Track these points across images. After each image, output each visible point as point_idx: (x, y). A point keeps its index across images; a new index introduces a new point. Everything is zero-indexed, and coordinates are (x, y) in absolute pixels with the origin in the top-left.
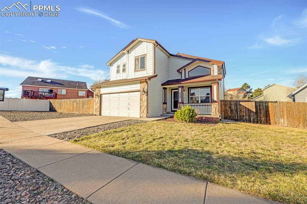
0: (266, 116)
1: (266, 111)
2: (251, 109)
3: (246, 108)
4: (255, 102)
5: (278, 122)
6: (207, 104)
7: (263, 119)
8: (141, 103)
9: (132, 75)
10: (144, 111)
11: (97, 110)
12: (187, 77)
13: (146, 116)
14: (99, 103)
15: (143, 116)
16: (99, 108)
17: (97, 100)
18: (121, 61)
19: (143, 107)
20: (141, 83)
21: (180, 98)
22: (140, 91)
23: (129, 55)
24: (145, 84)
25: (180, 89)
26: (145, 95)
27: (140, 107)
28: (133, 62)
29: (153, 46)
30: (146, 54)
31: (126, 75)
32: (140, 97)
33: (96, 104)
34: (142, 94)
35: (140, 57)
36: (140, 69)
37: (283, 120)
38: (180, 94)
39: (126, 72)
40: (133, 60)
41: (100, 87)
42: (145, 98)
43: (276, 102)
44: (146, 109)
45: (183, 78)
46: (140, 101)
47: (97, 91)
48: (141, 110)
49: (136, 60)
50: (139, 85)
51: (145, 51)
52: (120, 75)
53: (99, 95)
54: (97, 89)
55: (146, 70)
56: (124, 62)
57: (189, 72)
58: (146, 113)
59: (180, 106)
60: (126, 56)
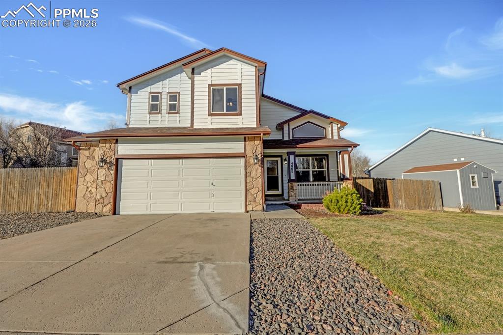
0: (385, 197)
1: (385, 192)
2: (370, 190)
3: (363, 187)
4: (373, 180)
5: (397, 205)
6: (322, 183)
7: (382, 201)
8: (248, 181)
9: (204, 121)
10: (255, 198)
11: (102, 200)
12: (291, 138)
13: (261, 209)
14: (113, 182)
15: (254, 209)
16: (112, 196)
17: (102, 175)
18: (164, 87)
19: (253, 191)
20: (245, 140)
21: (291, 173)
22: (244, 157)
23: (196, 77)
24: (257, 142)
25: (292, 157)
26: (257, 165)
27: (246, 190)
28: (207, 93)
29: (256, 71)
30: (241, 84)
31: (181, 118)
32: (246, 169)
33: (100, 184)
34: (249, 162)
35: (225, 88)
36: (225, 112)
37: (401, 201)
38: (291, 165)
39: (178, 113)
40: (207, 90)
41: (117, 140)
42: (258, 172)
43: (394, 179)
44: (261, 195)
45: (286, 139)
46: (246, 177)
47: (105, 149)
48: (249, 197)
49: (215, 92)
50: (242, 144)
51: (238, 78)
52: (160, 118)
53: (111, 162)
54: (104, 145)
55: (241, 115)
56: (172, 90)
57: (293, 129)
58: (261, 202)
59: (292, 187)
60: (178, 78)
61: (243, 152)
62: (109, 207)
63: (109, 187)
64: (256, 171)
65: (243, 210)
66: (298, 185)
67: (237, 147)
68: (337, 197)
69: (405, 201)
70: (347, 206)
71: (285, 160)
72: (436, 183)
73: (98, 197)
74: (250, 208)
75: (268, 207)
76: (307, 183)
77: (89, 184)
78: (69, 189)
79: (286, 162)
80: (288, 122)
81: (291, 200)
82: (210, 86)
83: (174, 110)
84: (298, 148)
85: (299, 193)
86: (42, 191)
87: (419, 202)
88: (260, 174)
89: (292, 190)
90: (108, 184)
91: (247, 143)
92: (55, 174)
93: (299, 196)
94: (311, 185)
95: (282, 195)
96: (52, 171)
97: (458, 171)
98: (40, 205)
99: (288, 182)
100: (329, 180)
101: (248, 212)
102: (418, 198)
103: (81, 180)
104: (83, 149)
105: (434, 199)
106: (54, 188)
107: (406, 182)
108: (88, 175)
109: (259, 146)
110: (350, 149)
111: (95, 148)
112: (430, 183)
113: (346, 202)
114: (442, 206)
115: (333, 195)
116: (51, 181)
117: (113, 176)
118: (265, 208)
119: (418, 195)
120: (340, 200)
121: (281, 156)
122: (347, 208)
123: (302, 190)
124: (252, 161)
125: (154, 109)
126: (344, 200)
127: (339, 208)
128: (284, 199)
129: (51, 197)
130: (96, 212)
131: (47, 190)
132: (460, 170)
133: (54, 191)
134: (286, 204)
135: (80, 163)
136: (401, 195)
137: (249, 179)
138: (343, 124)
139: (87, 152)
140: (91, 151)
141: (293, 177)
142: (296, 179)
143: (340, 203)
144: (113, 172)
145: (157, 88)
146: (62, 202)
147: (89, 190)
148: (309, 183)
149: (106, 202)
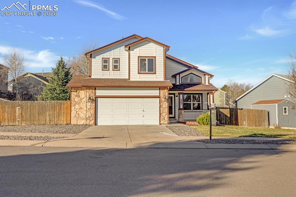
0: (236, 120)
1: (236, 116)
2: (227, 115)
3: (223, 114)
4: (230, 109)
5: (242, 124)
7: (234, 122)
9: (136, 77)
10: (164, 118)
11: (89, 118)
12: (181, 83)
13: (167, 123)
14: (94, 109)
15: (164, 123)
16: (94, 116)
17: (89, 105)
18: (111, 55)
19: (164, 114)
20: (160, 89)
21: (181, 105)
22: (159, 97)
23: (131, 52)
24: (166, 91)
25: (181, 96)
26: (166, 102)
27: (160, 114)
28: (137, 61)
29: (164, 50)
30: (155, 57)
31: (121, 73)
32: (160, 103)
33: (88, 110)
34: (162, 100)
35: (147, 59)
36: (147, 72)
37: (245, 122)
38: (181, 100)
39: (119, 70)
40: (137, 59)
41: (95, 88)
42: (166, 105)
43: (242, 109)
44: (167, 116)
45: (178, 84)
46: (160, 107)
47: (89, 92)
48: (162, 117)
49: (142, 60)
50: (158, 91)
51: (154, 53)
52: (108, 73)
53: (93, 99)
54: (89, 90)
55: (156, 74)
56: (115, 57)
57: (182, 78)
58: (167, 120)
59: (181, 113)
60: (119, 50)
61: (159, 95)
62: (93, 121)
63: (93, 111)
64: (165, 104)
65: (158, 124)
66: (184, 112)
67: (156, 93)
68: (203, 117)
69: (247, 122)
70: (207, 121)
71: (177, 96)
72: (266, 111)
73: (87, 116)
74: (162, 122)
75: (171, 123)
76: (189, 111)
77: (77, 110)
78: (66, 112)
79: (177, 98)
80: (179, 74)
81: (180, 120)
82: (139, 57)
83: (116, 69)
84: (185, 91)
85: (185, 116)
86: (51, 113)
87: (256, 122)
88: (167, 106)
89: (181, 115)
90: (92, 110)
91: (161, 91)
92: (57, 104)
93: (185, 118)
94: (191, 112)
95: (174, 117)
96: (56, 103)
97: (277, 104)
98: (50, 121)
99: (179, 110)
100: (202, 109)
101: (161, 124)
102: (255, 120)
103: (73, 108)
104: (73, 92)
105: (264, 121)
106: (57, 112)
107: (249, 111)
108: (77, 105)
109: (167, 92)
110: (213, 92)
111: (80, 91)
112: (262, 112)
113: (207, 120)
114: (268, 125)
115: (201, 116)
116: (55, 108)
117: (94, 106)
118: (169, 122)
119: (255, 118)
120: (204, 119)
121: (174, 94)
122: (207, 123)
123: (186, 115)
124: (163, 100)
125: (105, 68)
126: (205, 119)
127: (203, 123)
128: (176, 120)
129: (56, 117)
130: (87, 124)
131: (53, 113)
132: (278, 104)
133: (57, 113)
134: (178, 122)
135: (72, 99)
136: (245, 118)
137: (161, 109)
138: (212, 76)
139: (76, 93)
140: (77, 92)
141: (181, 107)
142: (183, 109)
143: (204, 120)
144: (94, 104)
145: (106, 55)
146: (62, 119)
147: (78, 113)
148: (191, 111)
149: (91, 119)
